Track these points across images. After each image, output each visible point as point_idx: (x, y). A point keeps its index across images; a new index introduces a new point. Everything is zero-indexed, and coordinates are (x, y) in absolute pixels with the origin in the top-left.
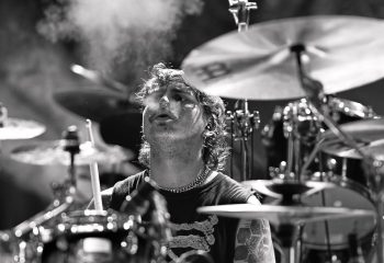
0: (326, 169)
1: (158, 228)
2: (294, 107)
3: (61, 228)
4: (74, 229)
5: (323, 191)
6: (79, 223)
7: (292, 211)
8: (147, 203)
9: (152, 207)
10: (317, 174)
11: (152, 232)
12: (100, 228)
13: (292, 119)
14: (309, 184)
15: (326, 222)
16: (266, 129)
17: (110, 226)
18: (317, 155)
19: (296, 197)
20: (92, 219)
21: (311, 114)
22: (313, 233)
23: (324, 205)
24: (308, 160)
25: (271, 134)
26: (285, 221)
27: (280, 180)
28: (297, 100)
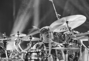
0: (72, 42)
1: (45, 51)
2: (67, 32)
3: (29, 51)
4: (31, 51)
5: (71, 45)
6: (32, 50)
7: (66, 48)
8: (43, 47)
9: (44, 48)
10: (71, 43)
11: (44, 52)
12: (35, 51)
13: (66, 34)
14: (69, 44)
15: (72, 50)
16: (62, 35)
17: (37, 51)
18: (71, 40)
19: (67, 46)
20: (34, 50)
21: (70, 33)
22: (70, 52)
23: (72, 47)
24: (69, 41)
25: (63, 36)
26: (65, 50)
27: (64, 43)
28: (68, 31)
